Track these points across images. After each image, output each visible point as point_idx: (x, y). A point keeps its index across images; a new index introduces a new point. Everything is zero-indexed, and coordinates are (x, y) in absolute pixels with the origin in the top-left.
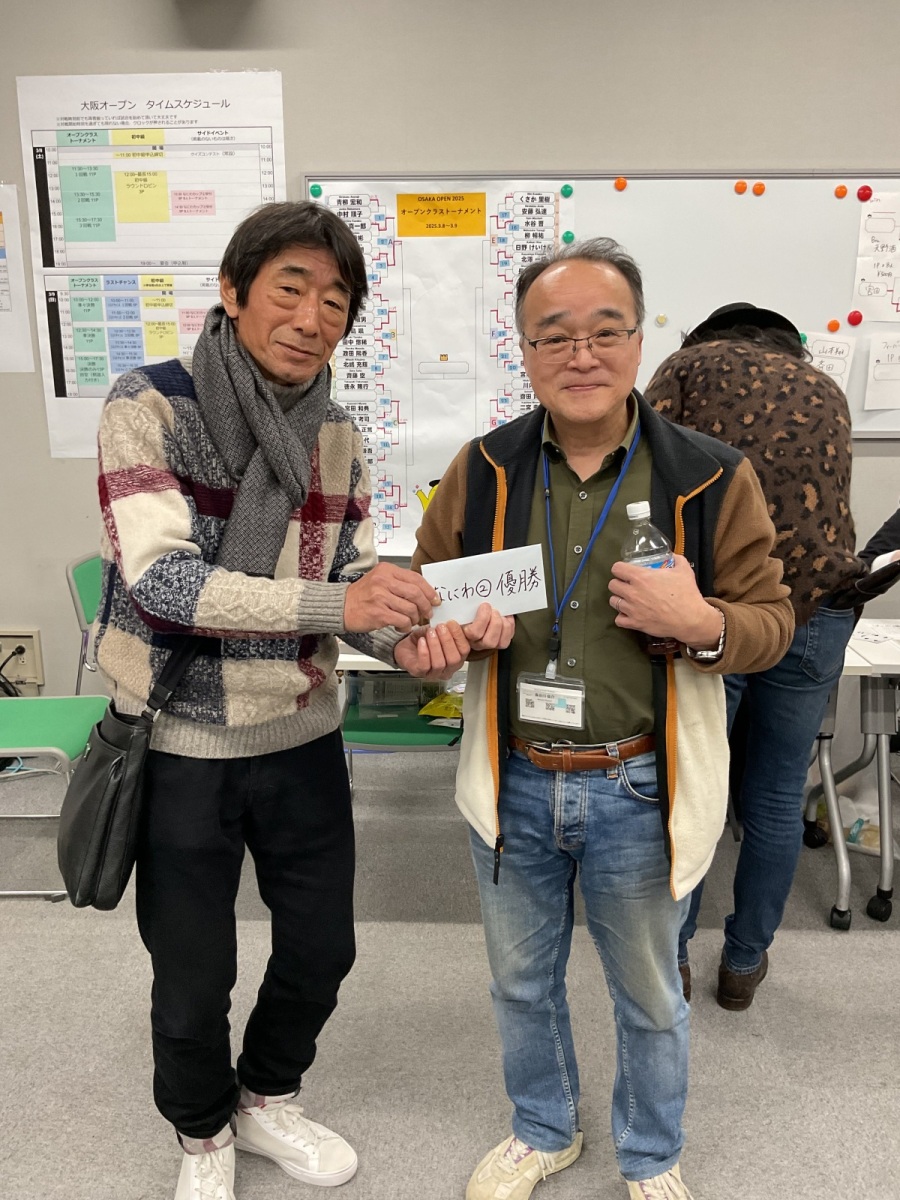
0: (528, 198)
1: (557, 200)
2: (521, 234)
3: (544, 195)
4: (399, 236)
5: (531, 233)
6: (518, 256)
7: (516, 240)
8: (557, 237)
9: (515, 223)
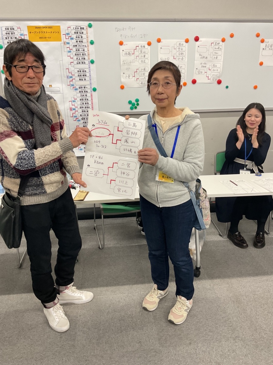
0: (76, 28)
1: (87, 29)
2: (74, 41)
3: (82, 27)
5: (78, 41)
6: (74, 49)
7: (73, 43)
8: (88, 42)
9: (72, 37)
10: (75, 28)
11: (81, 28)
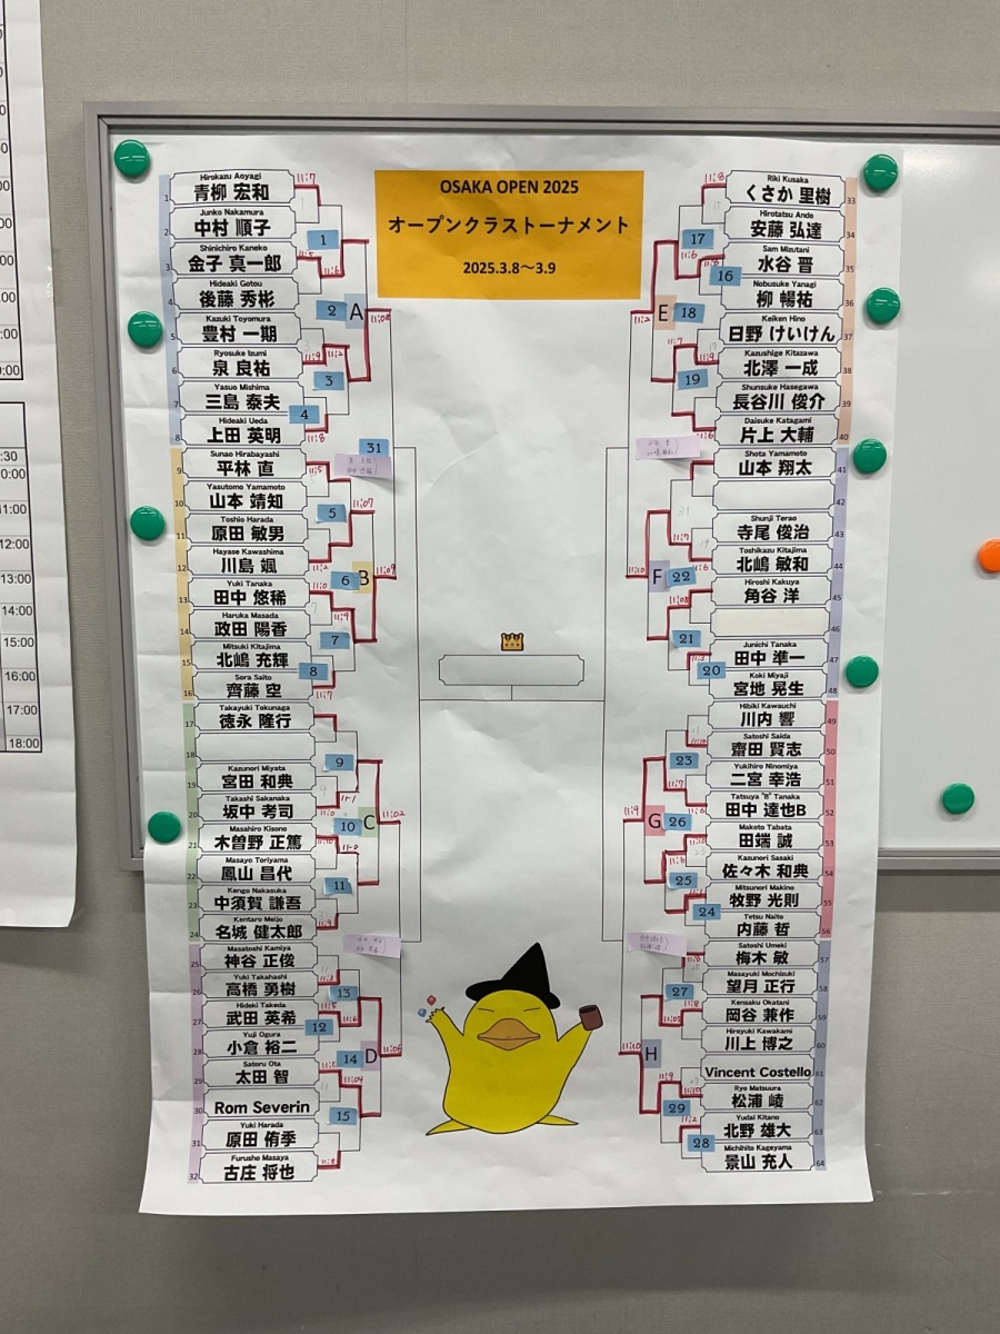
0: (769, 190)
1: (852, 201)
2: (746, 293)
3: (815, 184)
4: (382, 293)
5: (777, 291)
6: (735, 360)
7: (729, 311)
8: (851, 303)
9: (728, 263)
10: (758, 193)
11: (806, 195)
